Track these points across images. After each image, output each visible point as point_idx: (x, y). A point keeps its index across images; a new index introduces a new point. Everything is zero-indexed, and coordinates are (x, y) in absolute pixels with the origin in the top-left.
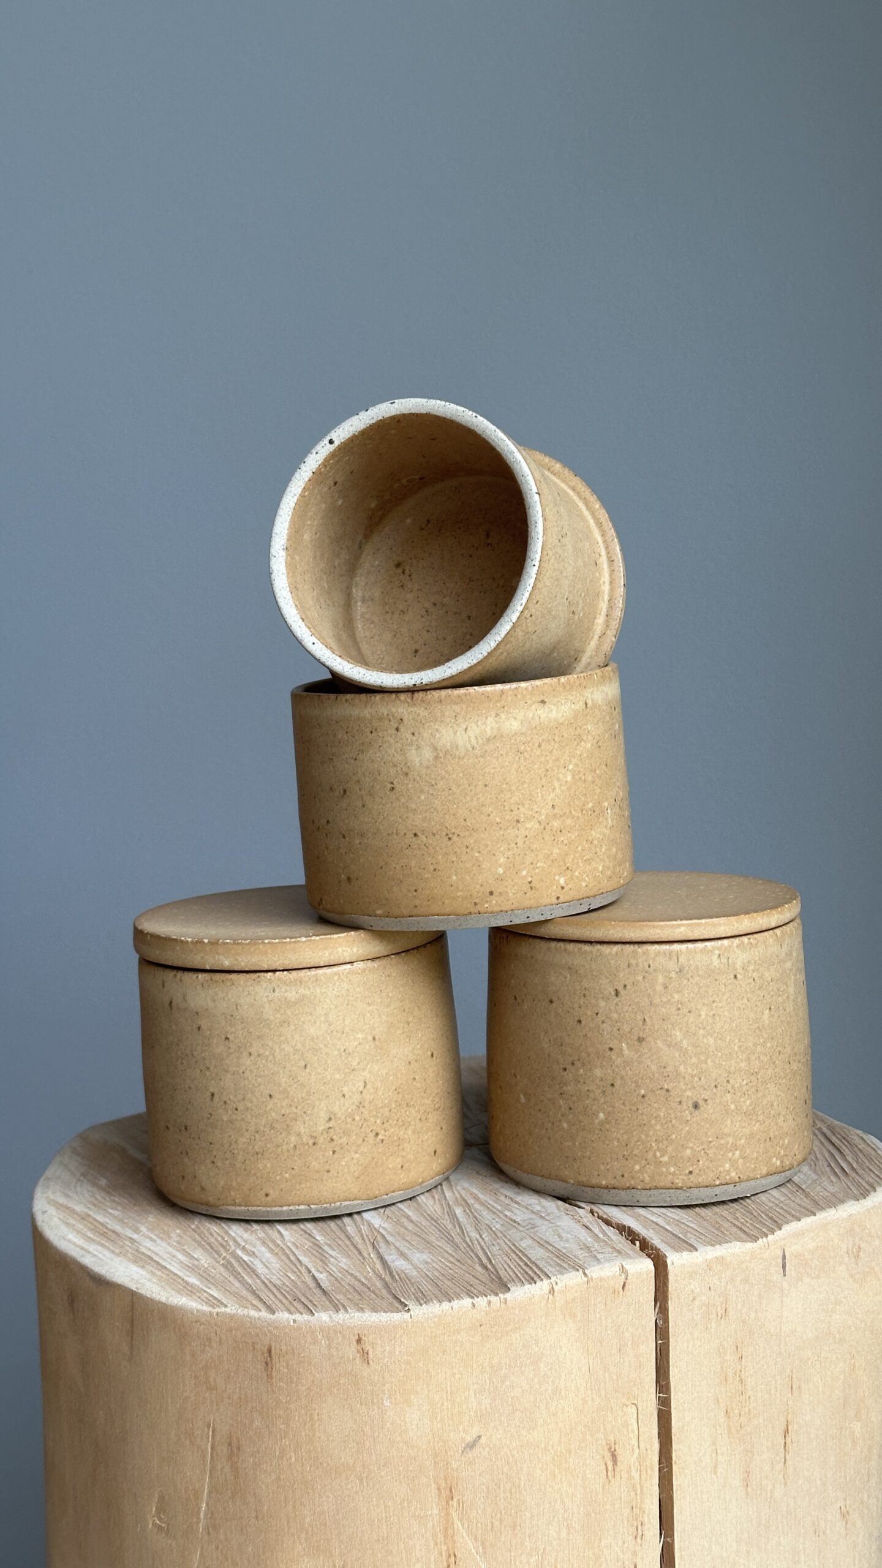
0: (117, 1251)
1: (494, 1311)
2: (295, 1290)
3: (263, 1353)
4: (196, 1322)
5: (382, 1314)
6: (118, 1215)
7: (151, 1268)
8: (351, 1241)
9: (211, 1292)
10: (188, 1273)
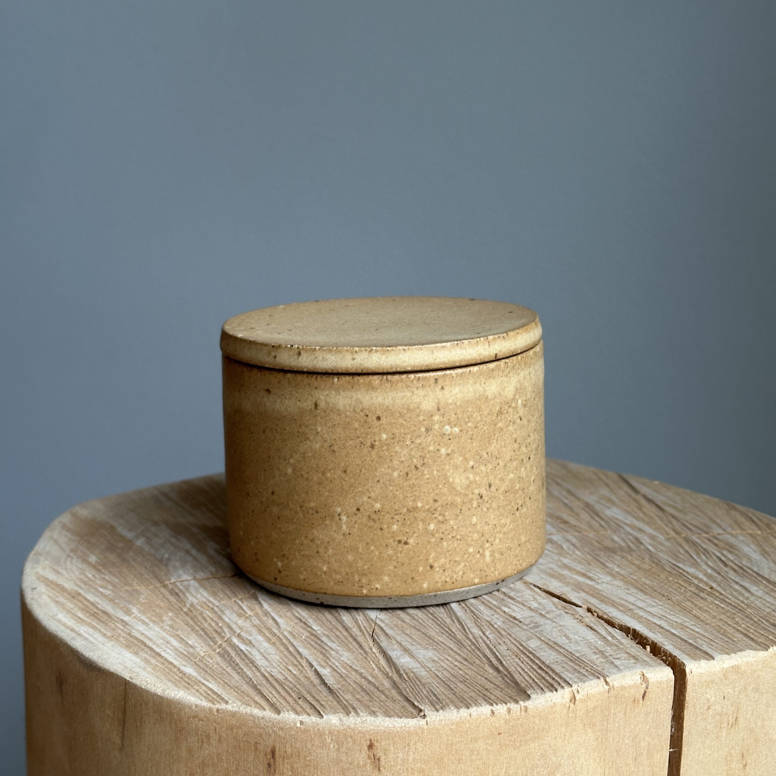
0: (109, 634)
1: (514, 720)
2: (298, 687)
3: (266, 755)
4: (194, 717)
5: (396, 719)
6: (109, 595)
7: (145, 655)
8: (349, 632)
9: (210, 686)
10: (184, 663)
